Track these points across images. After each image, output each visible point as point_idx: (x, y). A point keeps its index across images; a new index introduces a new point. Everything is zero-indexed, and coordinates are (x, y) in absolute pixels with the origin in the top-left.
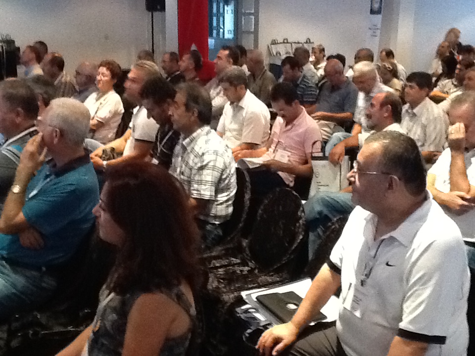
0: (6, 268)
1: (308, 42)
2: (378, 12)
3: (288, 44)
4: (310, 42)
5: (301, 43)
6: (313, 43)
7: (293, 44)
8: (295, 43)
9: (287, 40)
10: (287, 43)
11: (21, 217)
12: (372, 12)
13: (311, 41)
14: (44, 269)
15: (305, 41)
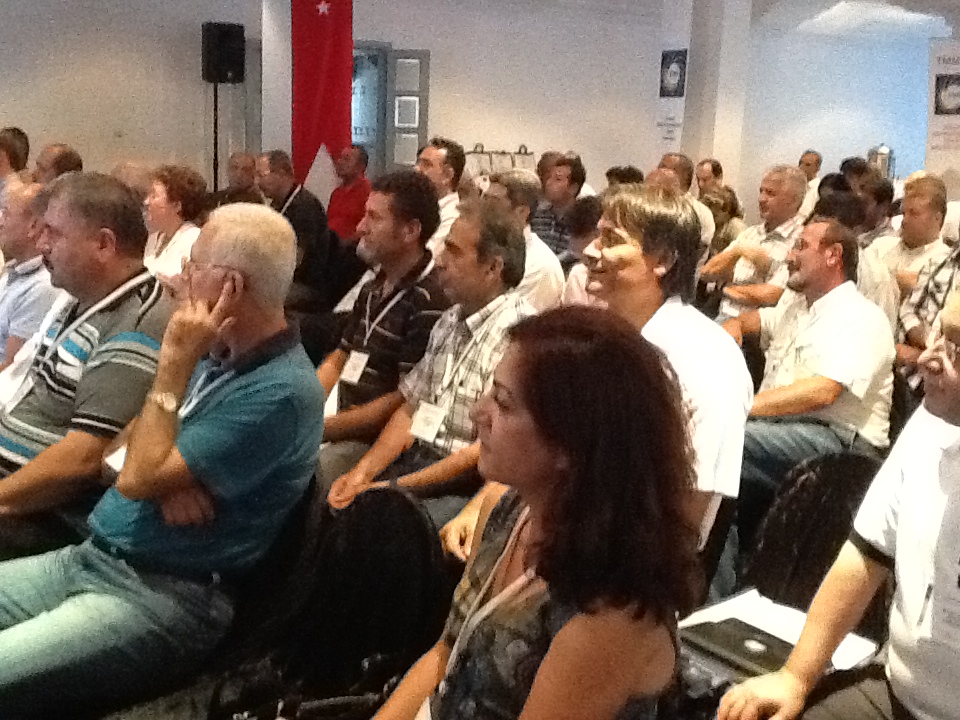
0: (128, 577)
1: (523, 151)
2: (678, 92)
3: (483, 156)
4: (526, 153)
5: (509, 153)
6: (532, 153)
7: (494, 156)
8: (497, 153)
9: (483, 147)
10: (482, 152)
11: (176, 460)
12: (664, 92)
13: (528, 151)
14: (216, 577)
15: (517, 150)
